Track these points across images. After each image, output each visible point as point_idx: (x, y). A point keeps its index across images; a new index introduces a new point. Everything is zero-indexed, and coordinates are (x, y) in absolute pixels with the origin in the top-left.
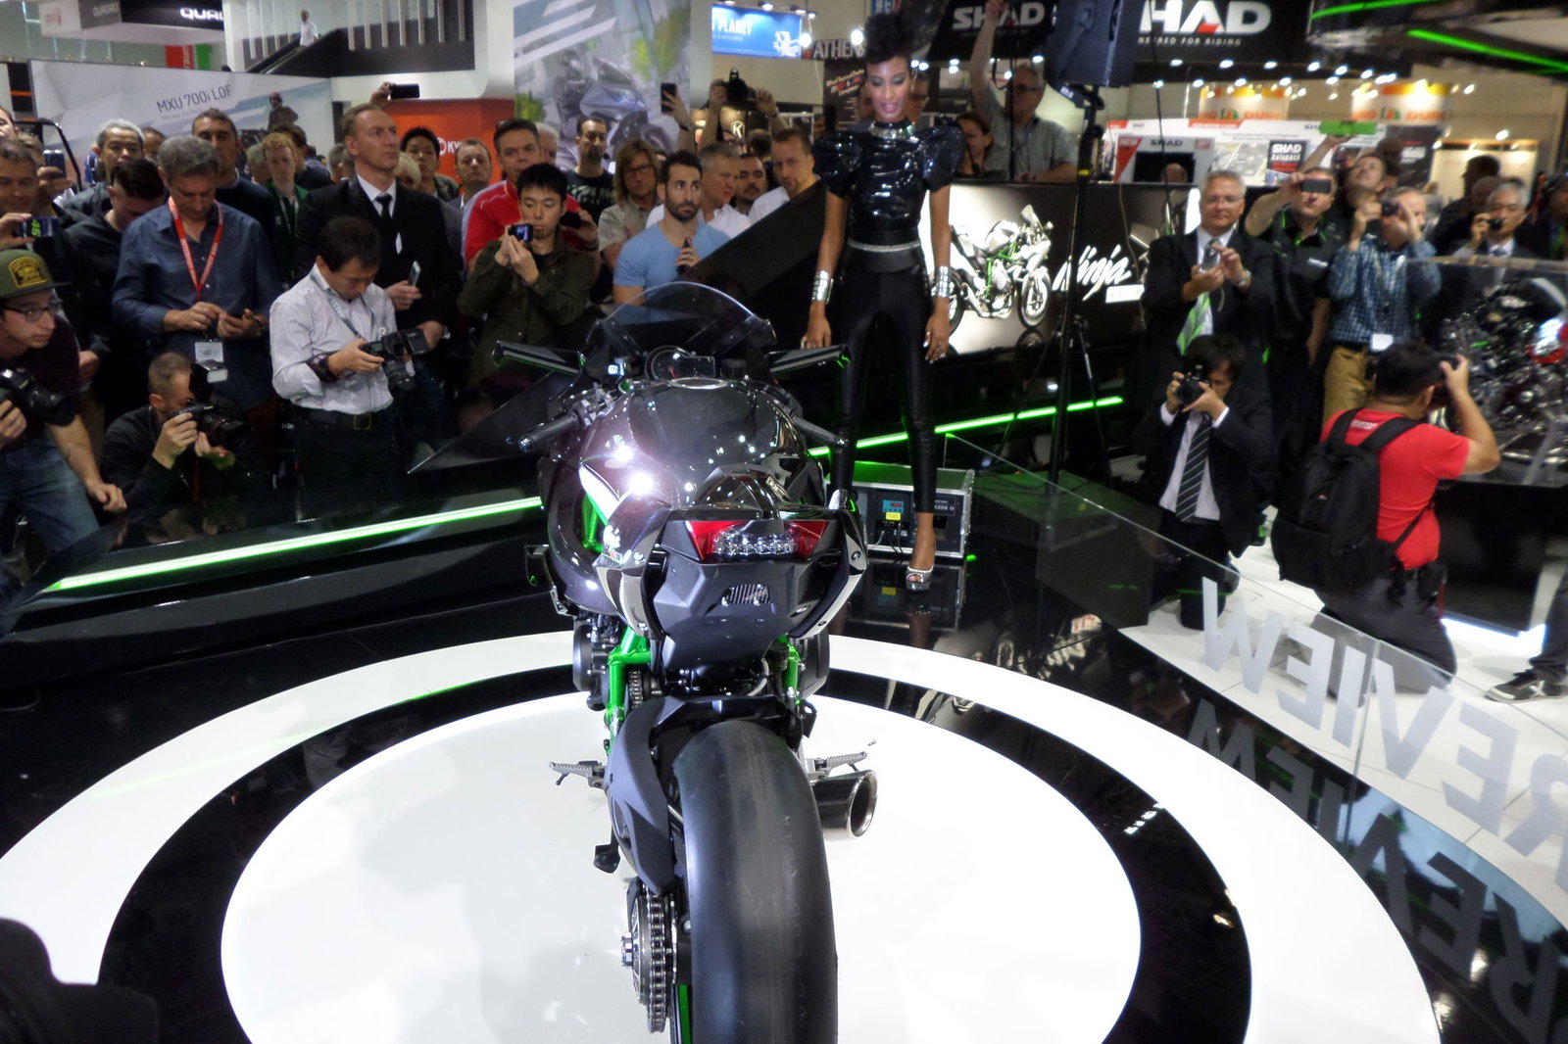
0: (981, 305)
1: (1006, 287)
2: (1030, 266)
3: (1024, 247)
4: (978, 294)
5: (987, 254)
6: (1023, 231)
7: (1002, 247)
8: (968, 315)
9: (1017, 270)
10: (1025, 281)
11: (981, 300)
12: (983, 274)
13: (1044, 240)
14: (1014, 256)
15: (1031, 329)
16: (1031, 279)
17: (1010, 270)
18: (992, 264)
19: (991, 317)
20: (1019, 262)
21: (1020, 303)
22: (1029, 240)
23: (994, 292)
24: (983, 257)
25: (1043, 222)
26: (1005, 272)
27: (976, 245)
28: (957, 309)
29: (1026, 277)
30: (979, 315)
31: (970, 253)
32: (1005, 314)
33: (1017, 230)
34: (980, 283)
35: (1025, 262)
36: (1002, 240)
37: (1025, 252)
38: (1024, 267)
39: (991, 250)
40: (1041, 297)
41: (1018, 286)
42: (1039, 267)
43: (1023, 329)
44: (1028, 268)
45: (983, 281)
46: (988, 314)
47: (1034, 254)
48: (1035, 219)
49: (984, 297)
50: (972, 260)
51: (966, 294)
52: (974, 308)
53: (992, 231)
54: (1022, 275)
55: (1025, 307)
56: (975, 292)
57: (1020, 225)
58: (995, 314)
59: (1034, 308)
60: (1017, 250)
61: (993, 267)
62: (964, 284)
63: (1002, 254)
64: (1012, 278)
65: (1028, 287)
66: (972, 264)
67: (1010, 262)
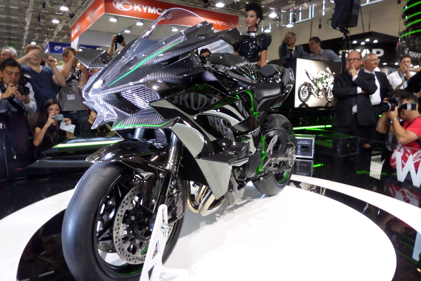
0: (315, 94)
1: (322, 89)
2: (329, 84)
3: (327, 79)
4: (314, 90)
5: (317, 80)
6: (326, 74)
7: (321, 78)
8: (311, 96)
9: (325, 85)
10: (327, 88)
11: (315, 92)
12: (316, 85)
15: (329, 102)
16: (329, 88)
17: (323, 85)
18: (318, 82)
19: (318, 97)
20: (325, 83)
21: (326, 94)
22: (328, 77)
23: (319, 90)
24: (315, 80)
25: (332, 72)
27: (313, 77)
28: (308, 94)
29: (328, 87)
30: (315, 96)
31: (312, 79)
32: (322, 97)
33: (325, 74)
34: (315, 87)
35: (327, 83)
36: (321, 76)
37: (327, 80)
38: (327, 84)
39: (318, 78)
41: (326, 89)
42: (331, 84)
43: (327, 102)
45: (316, 87)
46: (317, 96)
47: (330, 81)
48: (330, 71)
49: (316, 92)
50: (313, 81)
51: (311, 90)
52: (313, 94)
53: (318, 73)
54: (327, 86)
55: (328, 96)
57: (326, 72)
58: (319, 97)
59: (330, 96)
60: (325, 79)
62: (310, 87)
63: (321, 80)
64: (324, 87)
65: (328, 90)
66: (312, 82)
67: (323, 82)
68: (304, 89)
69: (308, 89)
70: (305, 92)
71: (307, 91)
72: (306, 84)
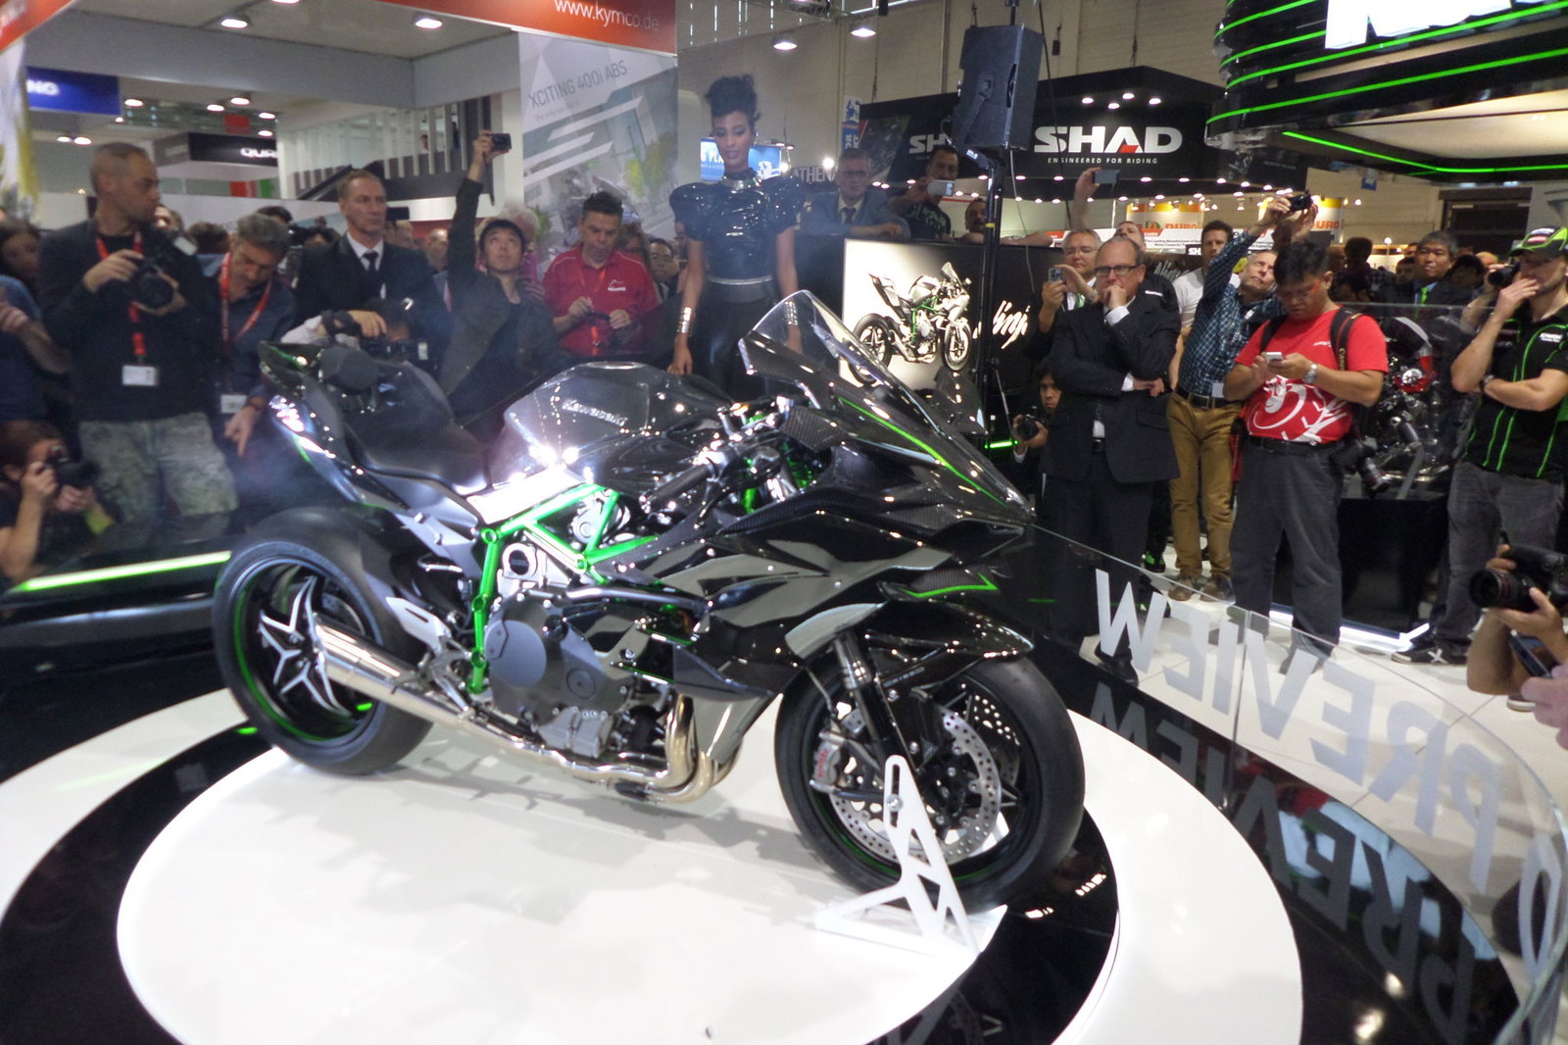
0: (907, 350)
1: (930, 334)
2: (952, 316)
3: (945, 300)
4: (904, 340)
5: (911, 305)
6: (944, 285)
7: (924, 299)
9: (940, 320)
10: (947, 329)
11: (907, 346)
12: (908, 323)
13: (963, 294)
14: (937, 307)
17: (932, 320)
18: (916, 313)
19: (917, 362)
20: (941, 313)
21: (943, 349)
22: (949, 293)
23: (919, 338)
24: (908, 307)
25: (962, 278)
26: (929, 321)
27: (901, 296)
28: (885, 353)
29: (948, 326)
30: (906, 360)
31: (896, 303)
32: (930, 359)
33: (938, 284)
34: (905, 330)
35: (946, 313)
36: (924, 292)
37: (946, 304)
38: (946, 317)
39: (914, 301)
40: (963, 345)
41: (940, 334)
42: (959, 318)
44: (949, 318)
45: (909, 329)
46: (914, 359)
47: (955, 306)
48: (954, 275)
49: (909, 343)
50: (897, 309)
51: (893, 340)
52: (901, 353)
53: (915, 284)
54: (944, 324)
55: (948, 354)
56: (901, 338)
57: (941, 280)
58: (920, 359)
59: (956, 355)
60: (939, 303)
61: (917, 317)
62: (891, 330)
63: (924, 305)
64: (935, 327)
65: (950, 335)
66: (898, 314)
67: (933, 312)
68: (869, 338)
69: (884, 337)
70: (874, 347)
71: (880, 345)
72: (875, 321)
